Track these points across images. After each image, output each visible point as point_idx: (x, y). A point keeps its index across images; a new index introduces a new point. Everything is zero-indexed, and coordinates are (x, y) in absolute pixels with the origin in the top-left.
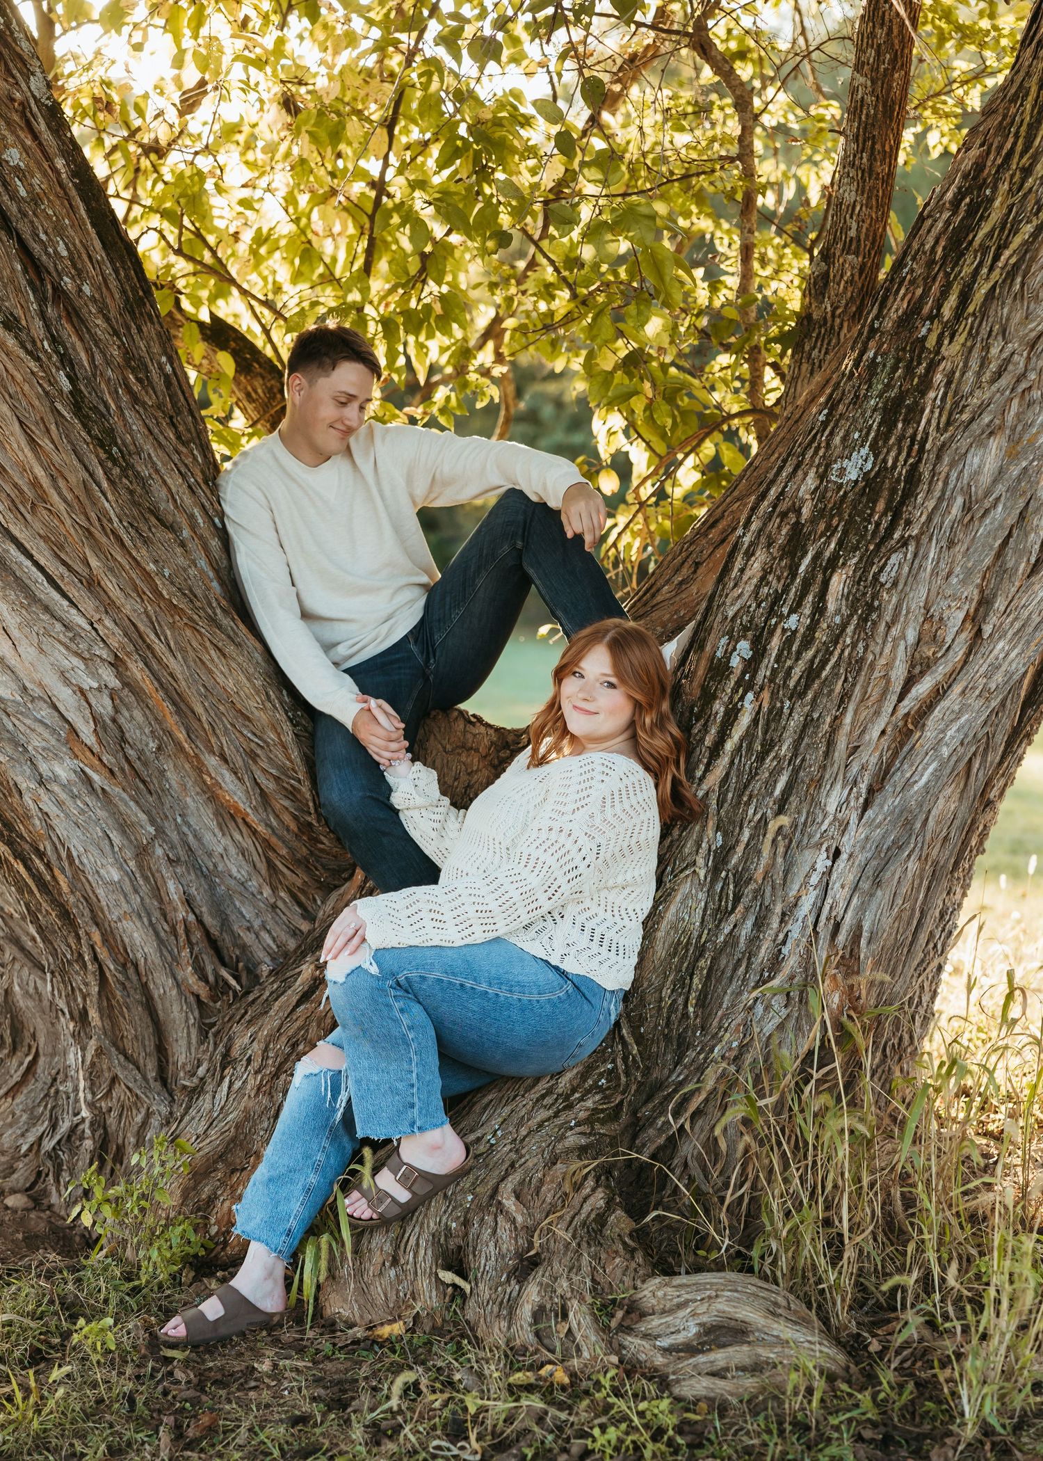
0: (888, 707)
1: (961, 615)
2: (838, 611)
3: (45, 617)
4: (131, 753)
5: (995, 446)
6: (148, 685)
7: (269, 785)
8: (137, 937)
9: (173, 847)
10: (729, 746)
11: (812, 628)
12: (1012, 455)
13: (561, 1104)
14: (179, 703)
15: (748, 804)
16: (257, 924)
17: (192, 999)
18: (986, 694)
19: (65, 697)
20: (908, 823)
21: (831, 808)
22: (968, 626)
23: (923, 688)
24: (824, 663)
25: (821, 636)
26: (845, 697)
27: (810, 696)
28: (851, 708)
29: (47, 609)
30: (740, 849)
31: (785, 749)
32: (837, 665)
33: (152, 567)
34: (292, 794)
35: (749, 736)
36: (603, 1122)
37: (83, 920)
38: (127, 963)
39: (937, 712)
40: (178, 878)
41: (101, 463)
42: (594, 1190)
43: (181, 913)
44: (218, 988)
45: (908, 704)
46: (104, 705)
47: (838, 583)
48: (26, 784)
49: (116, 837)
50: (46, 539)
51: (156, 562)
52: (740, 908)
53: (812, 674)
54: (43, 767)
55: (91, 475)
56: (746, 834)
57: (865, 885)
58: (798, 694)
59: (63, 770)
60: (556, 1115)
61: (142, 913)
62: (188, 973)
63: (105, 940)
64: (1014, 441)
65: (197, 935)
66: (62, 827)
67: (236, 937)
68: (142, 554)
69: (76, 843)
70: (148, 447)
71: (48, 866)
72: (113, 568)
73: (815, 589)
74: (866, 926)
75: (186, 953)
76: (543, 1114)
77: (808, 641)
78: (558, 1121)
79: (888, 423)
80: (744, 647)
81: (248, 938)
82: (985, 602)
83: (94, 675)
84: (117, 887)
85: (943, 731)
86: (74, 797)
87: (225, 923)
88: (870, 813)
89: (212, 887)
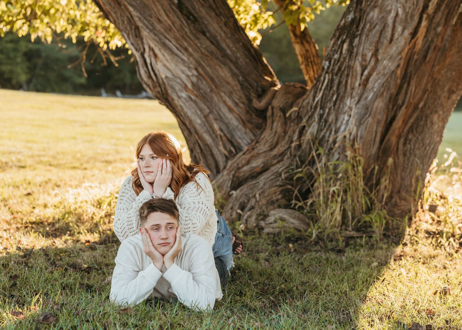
0: (359, 78)
1: (370, 54)
2: (345, 54)
3: (176, 57)
4: (202, 91)
5: (377, 11)
6: (203, 74)
7: (237, 101)
8: (207, 138)
9: (216, 116)
10: (323, 88)
11: (340, 57)
12: (380, 12)
13: (279, 175)
14: (212, 80)
15: (327, 102)
16: (242, 137)
17: (223, 155)
18: (384, 75)
19: (183, 77)
20: (367, 108)
21: (348, 103)
22: (374, 57)
23: (366, 73)
24: (342, 66)
25: (342, 60)
26: (348, 75)
27: (339, 75)
28: (350, 78)
29: (177, 55)
30: (326, 115)
31: (335, 88)
32: (345, 68)
33: (199, 45)
34: (243, 103)
35: (327, 85)
36: (288, 180)
37: (193, 132)
38: (206, 145)
39: (371, 79)
40: (217, 124)
41: (185, 20)
42: (279, 194)
43: (219, 132)
44: (230, 152)
45: (363, 78)
46: (194, 79)
47: (345, 46)
48: (175, 98)
49: (199, 112)
50: (174, 38)
51: (201, 44)
52: (325, 129)
53: (339, 69)
54: (179, 94)
55: (182, 22)
56: (327, 110)
57: (357, 124)
58: (337, 75)
59: (184, 95)
60: (277, 177)
61: (207, 131)
62: (221, 148)
63: (199, 138)
64: (381, 9)
65: (224, 138)
66: (186, 109)
67: (236, 140)
68: (197, 42)
69: (189, 113)
70: (208, 17)
71: (184, 119)
72: (191, 46)
73: (340, 48)
74: (359, 135)
75: (221, 143)
76: (272, 177)
77: (339, 61)
78: (277, 179)
79: (357, 6)
80: (327, 63)
81: (240, 141)
82: (377, 51)
83: (191, 71)
84: (200, 125)
85: (374, 84)
86: (187, 101)
87: (232, 136)
88: (358, 106)
89: (228, 127)
